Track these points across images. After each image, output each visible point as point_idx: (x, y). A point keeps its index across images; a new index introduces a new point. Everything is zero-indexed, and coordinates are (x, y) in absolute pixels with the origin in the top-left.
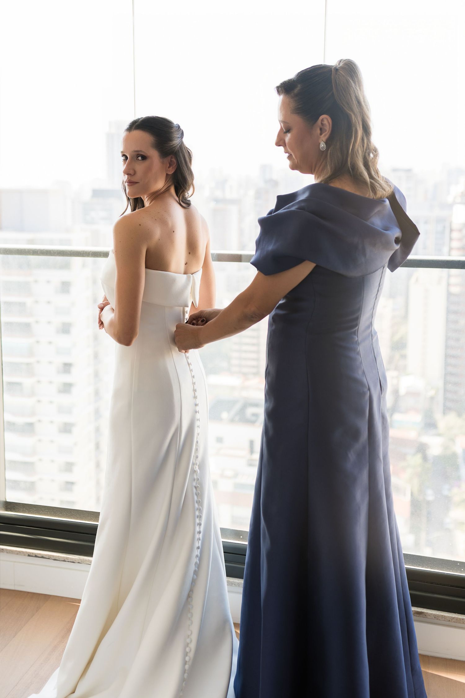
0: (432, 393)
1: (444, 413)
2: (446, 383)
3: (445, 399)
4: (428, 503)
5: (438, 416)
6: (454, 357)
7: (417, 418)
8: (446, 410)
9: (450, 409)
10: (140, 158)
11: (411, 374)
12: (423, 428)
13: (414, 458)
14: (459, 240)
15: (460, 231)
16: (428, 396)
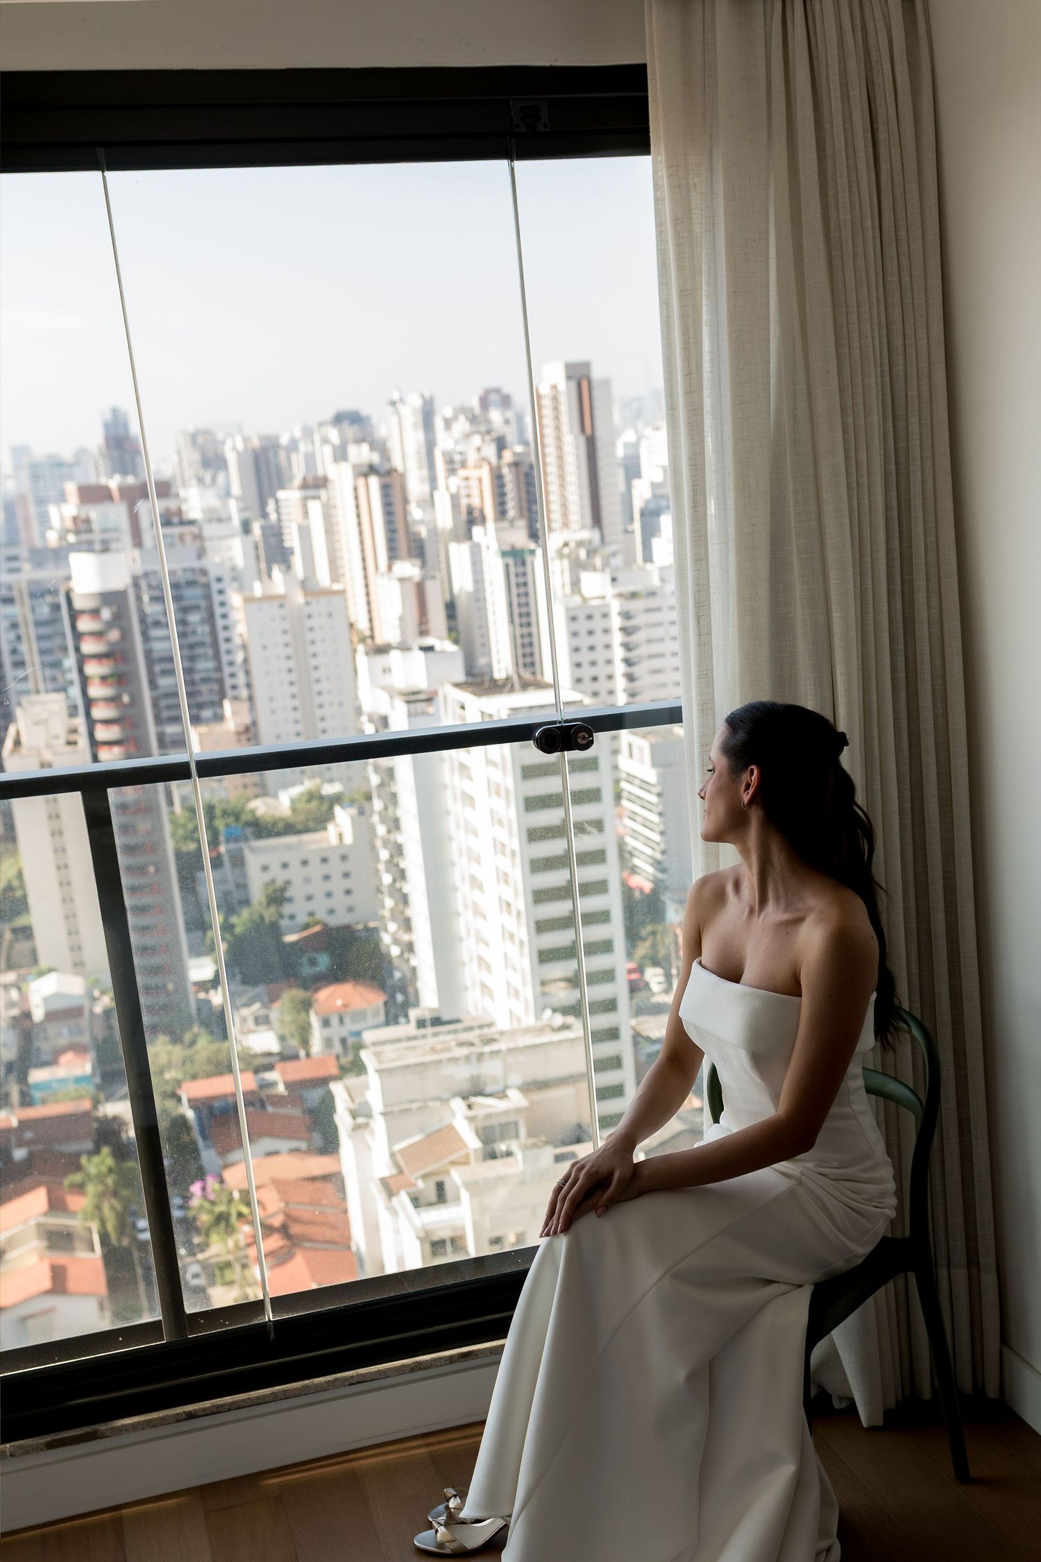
0: (105, 1002)
4: (143, 1246)
7: (84, 1066)
9: (154, 1029)
11: (50, 970)
12: (99, 1088)
13: (96, 1159)
14: (98, 635)
15: (95, 613)
16: (98, 1009)
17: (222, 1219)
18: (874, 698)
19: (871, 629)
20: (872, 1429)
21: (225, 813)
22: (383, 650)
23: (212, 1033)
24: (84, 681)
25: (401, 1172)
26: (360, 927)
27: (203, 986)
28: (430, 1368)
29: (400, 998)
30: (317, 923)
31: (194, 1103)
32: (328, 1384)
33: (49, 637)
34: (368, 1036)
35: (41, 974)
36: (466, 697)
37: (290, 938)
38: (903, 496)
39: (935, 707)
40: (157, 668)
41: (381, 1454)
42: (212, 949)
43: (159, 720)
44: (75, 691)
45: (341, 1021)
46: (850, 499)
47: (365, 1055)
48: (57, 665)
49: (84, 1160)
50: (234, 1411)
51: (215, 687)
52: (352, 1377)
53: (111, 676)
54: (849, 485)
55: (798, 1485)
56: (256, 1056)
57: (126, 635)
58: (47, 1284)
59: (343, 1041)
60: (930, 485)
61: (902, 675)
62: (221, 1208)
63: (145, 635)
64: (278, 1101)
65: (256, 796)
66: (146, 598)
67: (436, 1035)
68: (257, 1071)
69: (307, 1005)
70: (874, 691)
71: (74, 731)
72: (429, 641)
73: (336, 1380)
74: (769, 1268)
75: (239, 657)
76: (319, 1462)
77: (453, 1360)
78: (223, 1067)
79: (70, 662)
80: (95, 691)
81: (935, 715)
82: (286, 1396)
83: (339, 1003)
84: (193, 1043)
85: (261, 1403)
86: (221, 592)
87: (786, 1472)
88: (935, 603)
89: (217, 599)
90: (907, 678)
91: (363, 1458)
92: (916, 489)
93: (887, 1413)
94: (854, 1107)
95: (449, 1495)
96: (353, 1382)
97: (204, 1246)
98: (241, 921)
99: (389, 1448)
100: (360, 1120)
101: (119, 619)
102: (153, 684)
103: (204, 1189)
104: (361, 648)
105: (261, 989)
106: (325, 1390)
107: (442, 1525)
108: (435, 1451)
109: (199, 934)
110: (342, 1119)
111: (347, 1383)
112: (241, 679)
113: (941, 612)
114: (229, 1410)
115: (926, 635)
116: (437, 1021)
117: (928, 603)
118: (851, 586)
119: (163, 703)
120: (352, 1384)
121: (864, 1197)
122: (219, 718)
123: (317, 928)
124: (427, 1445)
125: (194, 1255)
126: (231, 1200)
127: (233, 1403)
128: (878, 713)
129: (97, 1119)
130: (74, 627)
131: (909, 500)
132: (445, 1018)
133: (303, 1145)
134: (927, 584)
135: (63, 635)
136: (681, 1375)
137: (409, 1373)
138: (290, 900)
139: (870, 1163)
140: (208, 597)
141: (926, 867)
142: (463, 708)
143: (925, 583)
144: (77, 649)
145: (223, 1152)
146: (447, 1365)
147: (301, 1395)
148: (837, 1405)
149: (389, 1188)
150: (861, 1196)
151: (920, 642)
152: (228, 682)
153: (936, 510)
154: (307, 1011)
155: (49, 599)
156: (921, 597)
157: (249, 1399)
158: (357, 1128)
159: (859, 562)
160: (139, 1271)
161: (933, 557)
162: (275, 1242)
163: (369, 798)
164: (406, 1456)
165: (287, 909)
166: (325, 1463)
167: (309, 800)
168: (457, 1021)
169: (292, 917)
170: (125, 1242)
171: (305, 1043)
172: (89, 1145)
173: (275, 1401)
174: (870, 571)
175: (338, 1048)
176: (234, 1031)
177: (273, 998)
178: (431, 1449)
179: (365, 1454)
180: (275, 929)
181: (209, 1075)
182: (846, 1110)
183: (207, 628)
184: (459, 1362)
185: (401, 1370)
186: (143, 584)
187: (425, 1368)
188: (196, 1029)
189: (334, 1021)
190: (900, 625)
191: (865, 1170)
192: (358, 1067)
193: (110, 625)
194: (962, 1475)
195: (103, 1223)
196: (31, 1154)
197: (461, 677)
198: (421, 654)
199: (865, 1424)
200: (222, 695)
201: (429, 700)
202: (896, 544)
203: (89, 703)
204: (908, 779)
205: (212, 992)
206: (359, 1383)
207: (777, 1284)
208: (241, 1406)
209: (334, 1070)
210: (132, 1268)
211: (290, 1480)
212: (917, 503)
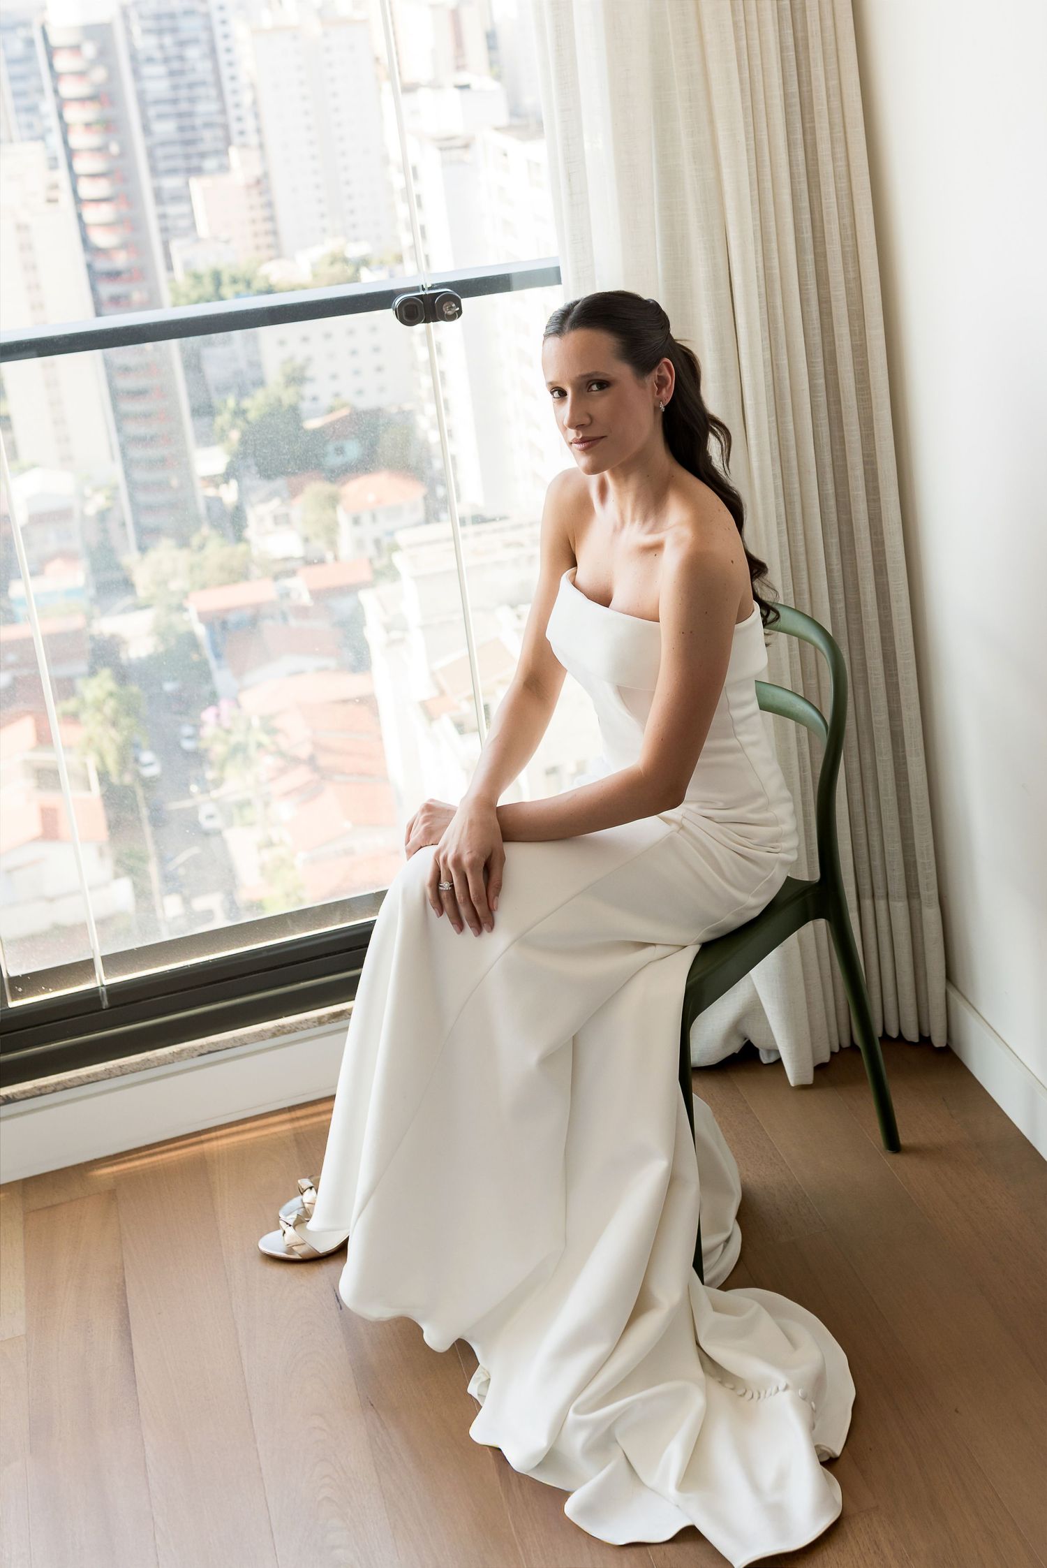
0: (99, 501)
1: (142, 549)
2: (129, 465)
3: (136, 508)
4: (148, 784)
5: (130, 558)
6: (139, 394)
7: (75, 576)
8: (146, 538)
9: (156, 532)
10: (595, 387)
11: (34, 466)
12: (94, 601)
13: (94, 682)
14: (81, 74)
15: (76, 49)
16: (91, 510)
17: (238, 750)
18: (776, 263)
19: (768, 185)
20: (803, 1087)
21: (234, 281)
22: (409, 89)
23: (223, 535)
24: (65, 129)
25: (442, 693)
26: (394, 410)
27: (213, 481)
28: (295, 1031)
29: (440, 491)
30: (344, 406)
31: (203, 617)
32: (173, 1056)
33: (22, 77)
34: (402, 537)
35: (23, 470)
36: (508, 142)
37: (312, 424)
38: (800, 35)
39: (846, 271)
40: (152, 112)
41: (238, 1133)
42: (223, 437)
43: (154, 172)
44: (55, 140)
45: (374, 518)
46: (737, 39)
47: (398, 559)
48: (32, 109)
49: (80, 684)
50: (60, 1092)
51: (219, 133)
52: (202, 1047)
53: (97, 122)
54: (735, 24)
55: (673, 1181)
56: (276, 561)
57: (113, 74)
58: (36, 828)
59: (377, 542)
60: (829, 22)
61: (807, 235)
62: (236, 738)
63: (136, 73)
64: (302, 612)
65: (271, 259)
66: (136, 29)
67: (478, 534)
68: (276, 577)
69: (333, 501)
70: (775, 255)
71: (55, 187)
72: (464, 78)
73: (182, 1051)
74: (641, 928)
75: (247, 98)
76: (165, 1145)
77: (323, 1020)
78: (238, 574)
79: (48, 106)
80: (79, 139)
81: (847, 281)
82: (123, 1072)
83: (371, 498)
84: (202, 547)
85: (93, 1082)
86: (224, 22)
87: (655, 1170)
88: (840, 153)
89: (219, 31)
90: (814, 238)
91: (217, 1138)
92: (813, 26)
93: (819, 1069)
94: (739, 738)
95: (305, 1187)
96: (203, 1051)
97: (218, 783)
98: (255, 404)
99: (248, 1126)
100: (395, 635)
101: (105, 54)
102: (146, 130)
103: (218, 716)
104: (387, 86)
105: (280, 483)
106: (170, 1063)
107: (290, 1226)
108: (301, 1127)
109: (206, 420)
110: (374, 634)
111: (196, 1053)
112: (250, 124)
113: (848, 165)
114: (54, 1091)
115: (832, 189)
116: (479, 519)
117: (833, 154)
118: (742, 138)
119: (160, 152)
120: (202, 1055)
121: (755, 841)
122: (224, 168)
123: (344, 412)
124: (292, 1120)
125: (208, 792)
126: (249, 727)
127: (58, 1083)
128: (781, 278)
129: (92, 638)
130: (51, 66)
131: (806, 39)
132: (488, 515)
133: (331, 663)
134: (831, 133)
135: (38, 74)
136: (533, 1057)
137: (270, 1038)
138: (312, 380)
139: (761, 801)
140: (209, 29)
141: (844, 450)
142: (505, 155)
143: (828, 132)
144: (56, 92)
145: (239, 673)
146: (315, 1026)
147: (140, 1071)
148: (765, 1059)
149: (430, 715)
150: (750, 841)
151: (826, 199)
152: (235, 127)
153: (837, 50)
154: (334, 507)
155: (22, 33)
156: (824, 148)
157: (79, 1077)
158: (392, 643)
159: (752, 110)
160: (144, 812)
161: (836, 103)
162: (301, 775)
163: (400, 259)
164: (266, 1135)
165: (308, 390)
166: (172, 1146)
167: (332, 263)
168: (503, 518)
169: (315, 399)
170: (128, 779)
171: (332, 544)
172: (83, 667)
173: (109, 1078)
174: (764, 119)
175: (371, 550)
176: (250, 533)
177: (294, 492)
178: (297, 1124)
179: (219, 1133)
180: (294, 413)
181: (222, 584)
182: (732, 742)
183: (208, 65)
184: (330, 1023)
185: (260, 1036)
186: (133, 14)
187: (289, 1032)
188: (206, 530)
189: (366, 518)
190: (804, 179)
191: (753, 811)
192: (390, 572)
193: (94, 63)
194: (893, 1143)
195: (102, 758)
196: (15, 679)
197: (503, 119)
198: (457, 91)
199: (792, 1083)
200: (228, 141)
201: (466, 146)
202: (794, 88)
203: (70, 154)
204: (820, 351)
205: (223, 487)
206: (210, 1052)
207: (652, 948)
208: (68, 1087)
209: (366, 575)
210: (134, 809)
211: (129, 1168)
212: (815, 43)
